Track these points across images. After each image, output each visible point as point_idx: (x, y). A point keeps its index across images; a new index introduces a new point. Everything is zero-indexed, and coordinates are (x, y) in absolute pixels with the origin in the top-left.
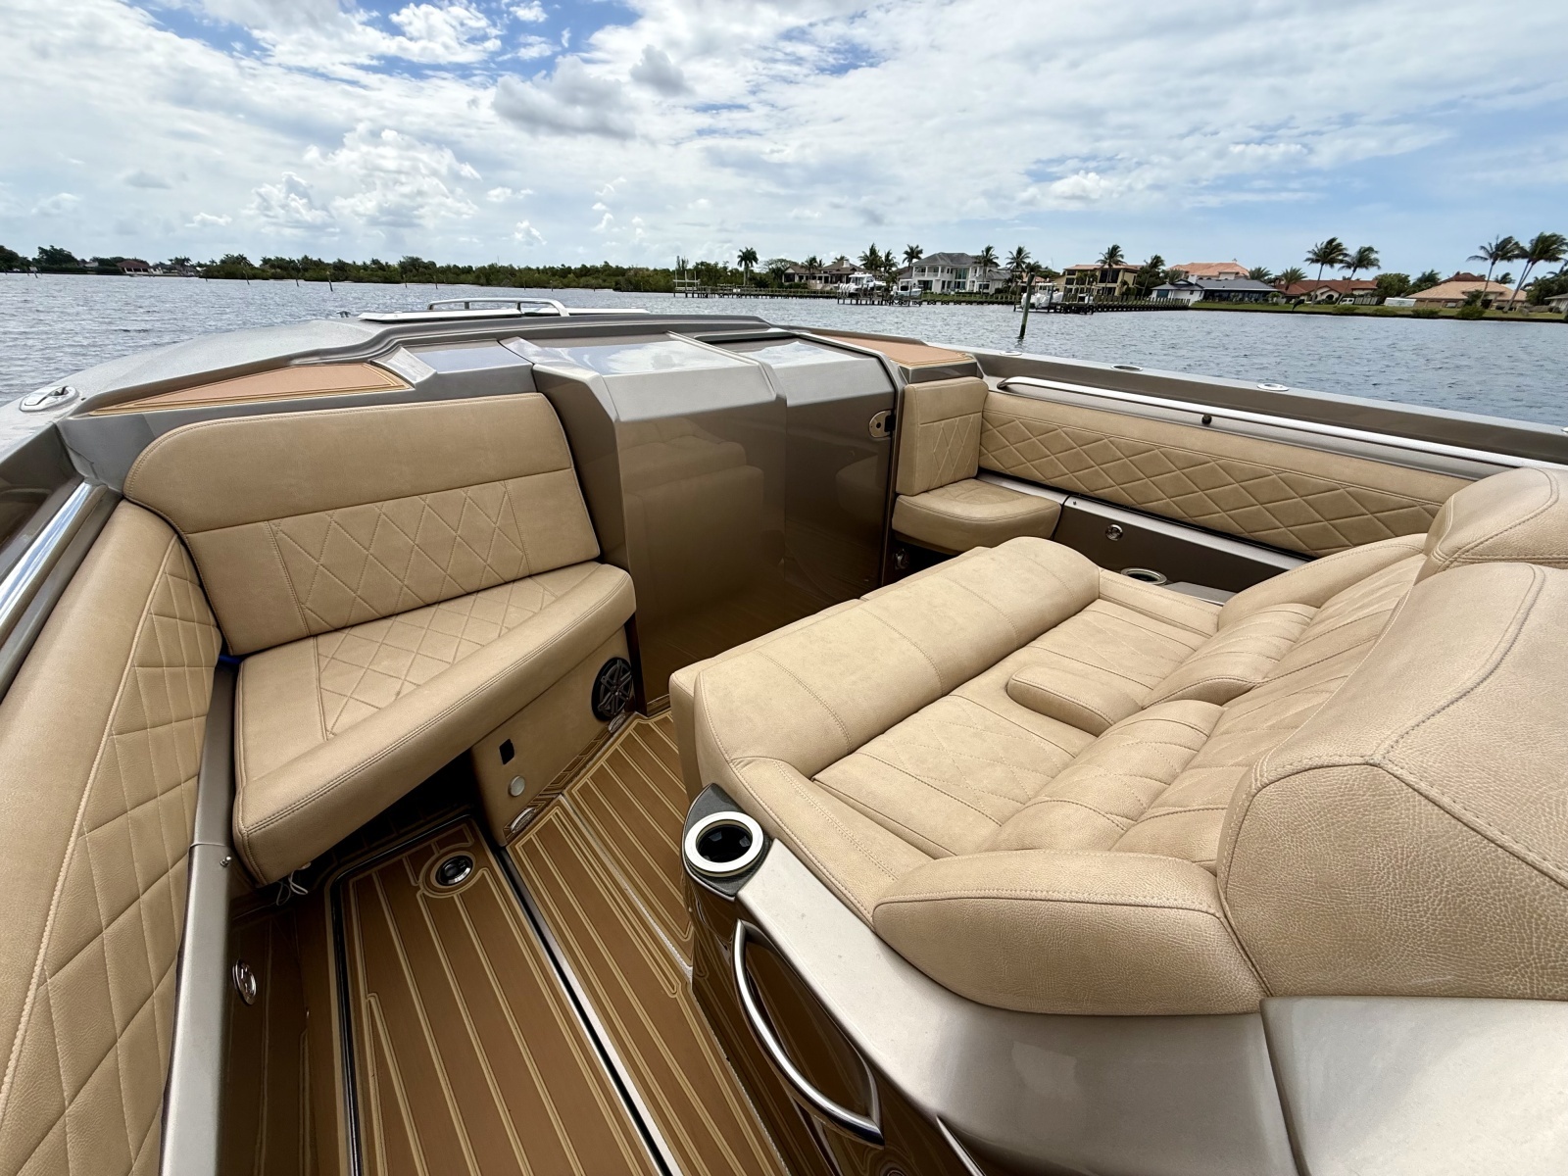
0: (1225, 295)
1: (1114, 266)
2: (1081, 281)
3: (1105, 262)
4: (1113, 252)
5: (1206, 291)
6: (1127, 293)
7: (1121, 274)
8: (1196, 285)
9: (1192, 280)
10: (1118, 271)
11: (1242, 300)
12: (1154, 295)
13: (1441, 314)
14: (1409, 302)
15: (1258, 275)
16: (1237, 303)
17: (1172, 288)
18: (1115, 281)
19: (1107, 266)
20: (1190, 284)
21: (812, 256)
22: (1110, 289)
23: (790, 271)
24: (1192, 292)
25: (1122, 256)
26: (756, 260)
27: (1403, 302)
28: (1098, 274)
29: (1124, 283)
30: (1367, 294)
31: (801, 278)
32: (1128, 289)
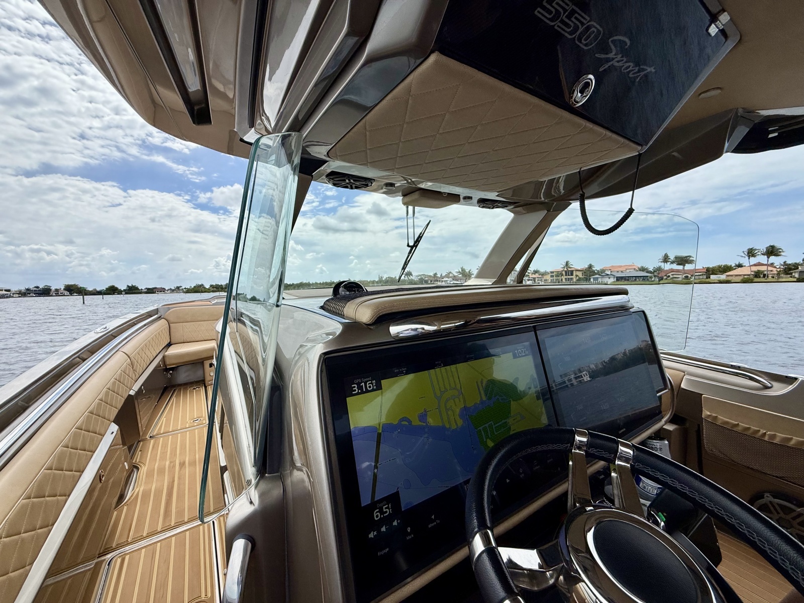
0: (627, 278)
1: (569, 269)
2: (557, 276)
3: (564, 268)
4: (567, 263)
5: (617, 277)
6: (579, 280)
7: (574, 272)
8: (611, 275)
9: (609, 273)
10: (573, 271)
11: (635, 280)
12: (592, 280)
13: (732, 281)
14: (723, 277)
15: (643, 269)
16: (633, 281)
17: (600, 276)
18: (572, 275)
19: (566, 269)
20: (608, 275)
21: (435, 272)
22: (571, 278)
23: (426, 279)
24: (609, 278)
25: (572, 265)
26: (412, 275)
27: (720, 277)
28: (564, 273)
29: (577, 276)
30: (703, 275)
31: (431, 281)
32: (580, 278)
